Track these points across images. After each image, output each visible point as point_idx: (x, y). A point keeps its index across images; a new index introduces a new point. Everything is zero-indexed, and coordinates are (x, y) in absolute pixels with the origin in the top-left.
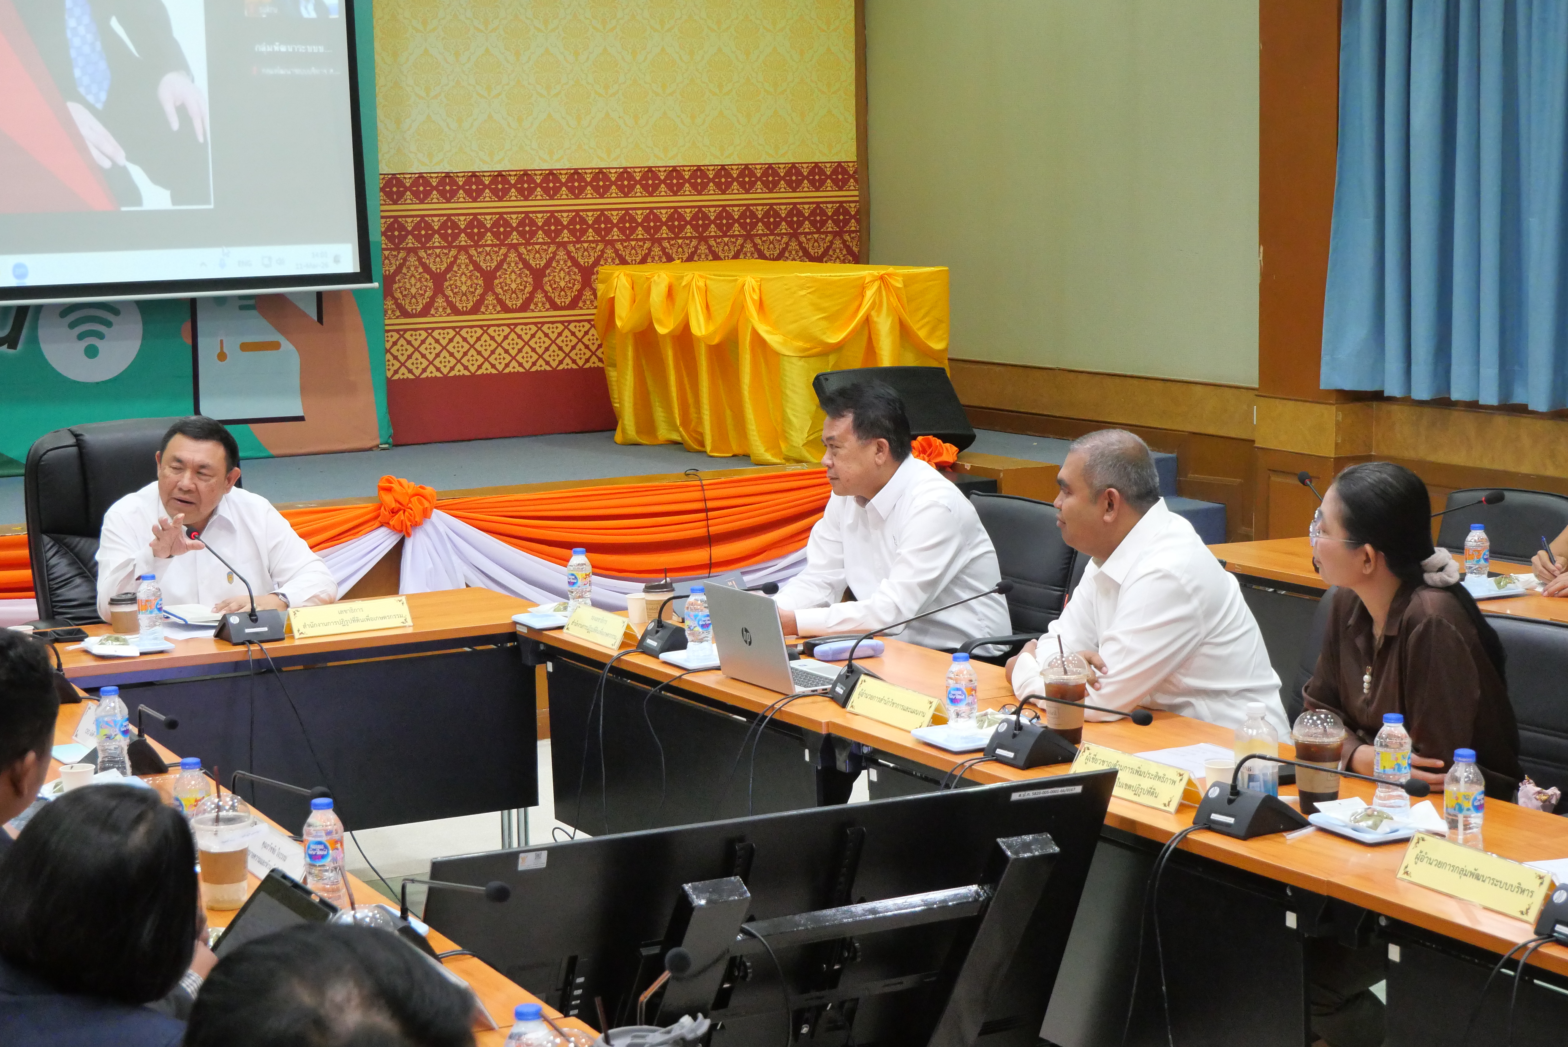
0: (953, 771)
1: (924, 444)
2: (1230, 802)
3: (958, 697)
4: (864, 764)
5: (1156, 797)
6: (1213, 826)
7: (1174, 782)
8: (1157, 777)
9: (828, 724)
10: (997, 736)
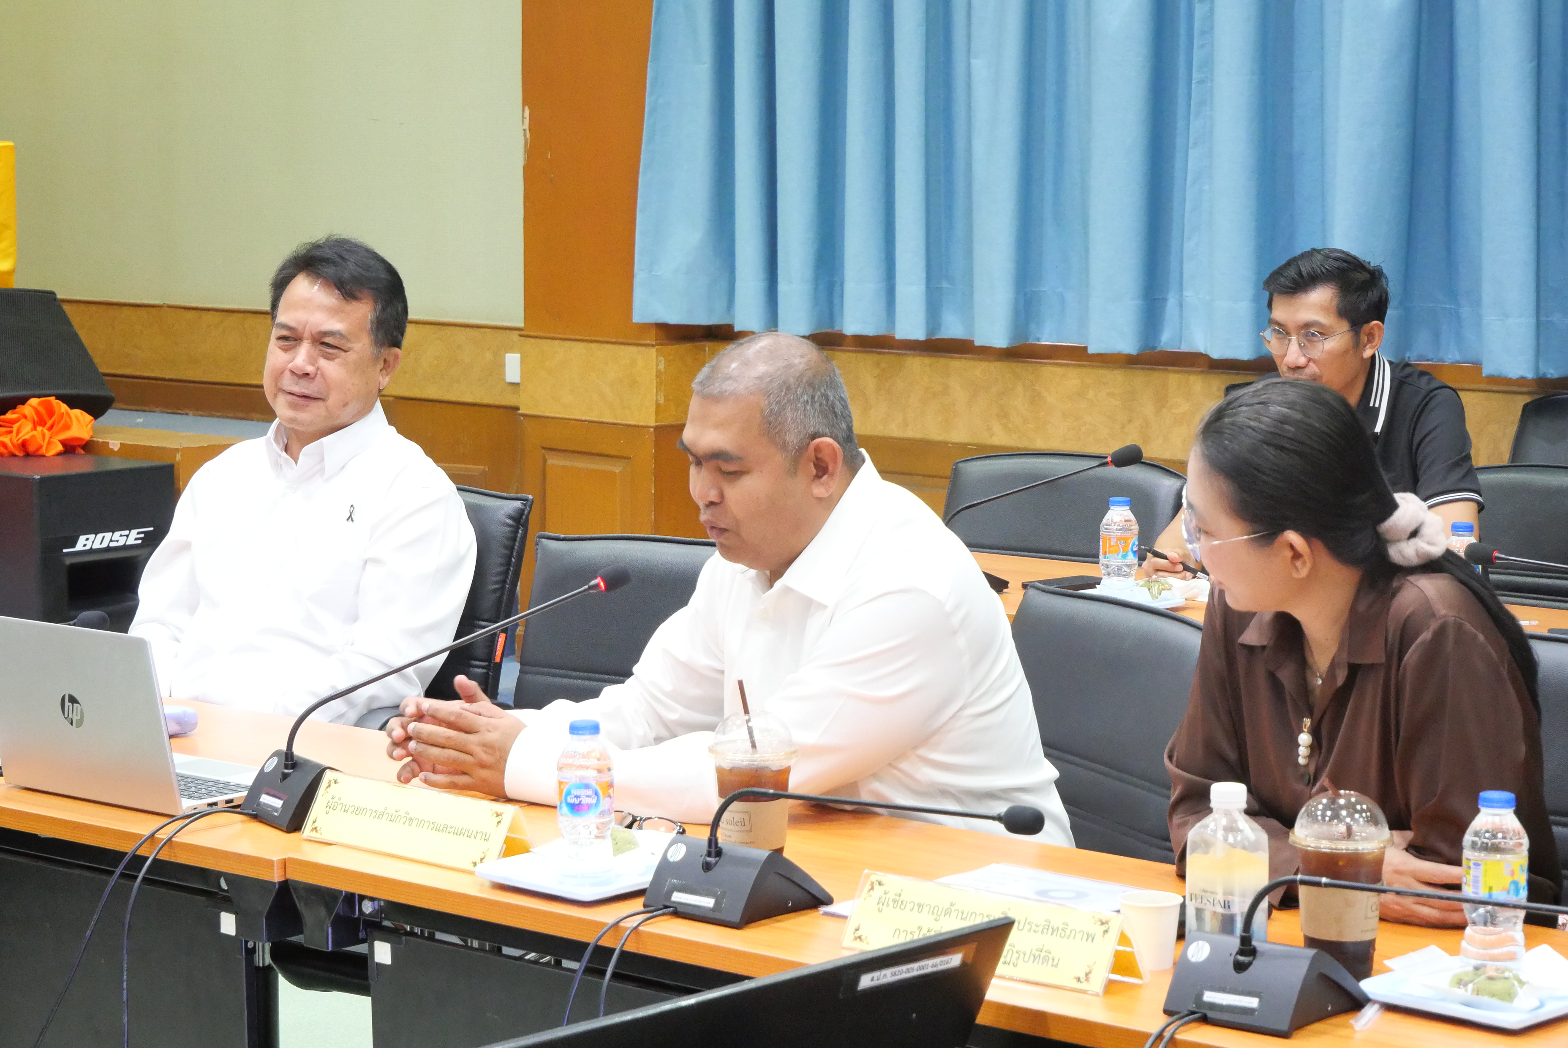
0: (599, 939)
1: (41, 409)
2: (1240, 967)
3: (585, 801)
4: (362, 935)
5: (1056, 966)
6: (1210, 1014)
7: (1091, 937)
8: (1050, 929)
9: (284, 863)
10: (665, 869)
